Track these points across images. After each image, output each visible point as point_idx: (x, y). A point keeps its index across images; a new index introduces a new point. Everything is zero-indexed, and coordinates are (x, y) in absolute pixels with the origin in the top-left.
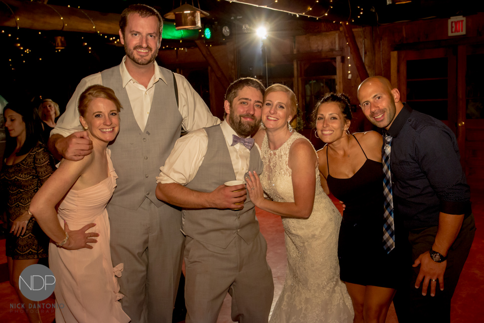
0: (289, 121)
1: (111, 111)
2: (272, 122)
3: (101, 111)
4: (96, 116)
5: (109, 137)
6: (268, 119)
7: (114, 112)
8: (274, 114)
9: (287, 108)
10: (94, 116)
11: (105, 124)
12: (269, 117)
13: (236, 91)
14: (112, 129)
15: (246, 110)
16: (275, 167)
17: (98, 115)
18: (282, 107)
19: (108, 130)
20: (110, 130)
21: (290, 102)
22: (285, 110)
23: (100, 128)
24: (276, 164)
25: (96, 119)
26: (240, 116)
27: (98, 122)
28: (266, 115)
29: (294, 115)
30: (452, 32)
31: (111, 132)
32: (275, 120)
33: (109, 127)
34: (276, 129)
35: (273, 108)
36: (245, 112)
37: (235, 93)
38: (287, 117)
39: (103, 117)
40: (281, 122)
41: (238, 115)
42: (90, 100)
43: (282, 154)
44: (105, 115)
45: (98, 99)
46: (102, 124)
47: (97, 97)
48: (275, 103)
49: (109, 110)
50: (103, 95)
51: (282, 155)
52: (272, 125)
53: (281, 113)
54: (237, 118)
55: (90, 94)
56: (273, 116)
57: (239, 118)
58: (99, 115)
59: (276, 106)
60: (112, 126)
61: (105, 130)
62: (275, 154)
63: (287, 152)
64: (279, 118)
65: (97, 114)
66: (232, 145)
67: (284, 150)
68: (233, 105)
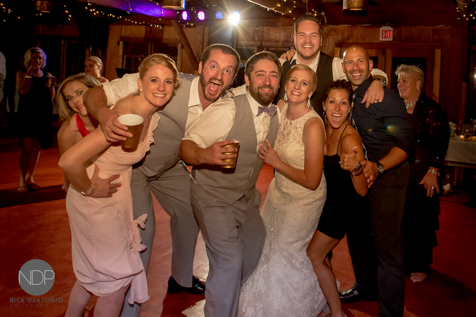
0: (310, 97)
1: (167, 79)
2: (295, 97)
3: (159, 77)
4: (152, 81)
5: (159, 102)
6: (292, 93)
7: (170, 80)
8: (298, 89)
9: (309, 85)
10: (150, 80)
11: (158, 89)
12: (293, 92)
13: (252, 64)
14: (163, 96)
15: (263, 81)
16: (289, 135)
17: (154, 80)
18: (305, 84)
19: (159, 95)
20: (161, 96)
21: (312, 80)
22: (307, 86)
23: (153, 92)
24: (290, 133)
25: (152, 83)
26: (259, 88)
27: (153, 86)
28: (291, 90)
29: (314, 91)
30: (382, 38)
31: (162, 97)
32: (299, 95)
33: (162, 93)
34: (298, 103)
35: (298, 84)
36: (262, 84)
37: (251, 67)
38: (309, 93)
39: (159, 83)
40: (303, 97)
41: (256, 87)
42: (151, 65)
43: (298, 126)
44: (160, 81)
45: (159, 65)
46: (156, 89)
47: (158, 63)
48: (300, 80)
49: (165, 78)
50: (164, 63)
51: (297, 128)
52: (295, 99)
53: (304, 89)
54: (256, 90)
55: (152, 60)
56: (297, 91)
57: (257, 90)
58: (156, 80)
59: (301, 82)
60: (164, 93)
61: (157, 95)
62: (291, 124)
63: (303, 126)
64: (302, 93)
65: (154, 78)
66: (257, 116)
67: (300, 123)
68: (252, 79)
